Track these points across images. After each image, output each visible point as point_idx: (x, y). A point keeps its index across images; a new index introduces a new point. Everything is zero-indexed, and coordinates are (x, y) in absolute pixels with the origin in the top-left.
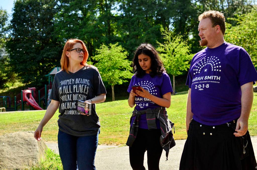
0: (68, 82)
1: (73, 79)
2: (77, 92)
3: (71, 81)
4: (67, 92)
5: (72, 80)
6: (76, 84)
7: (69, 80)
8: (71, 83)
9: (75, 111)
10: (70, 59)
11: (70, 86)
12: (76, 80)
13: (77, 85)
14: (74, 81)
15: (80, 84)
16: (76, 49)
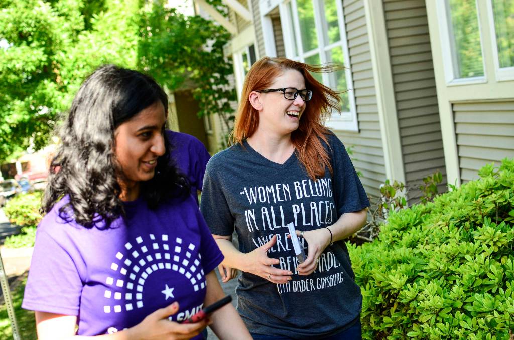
0: (271, 194)
1: (284, 186)
2: (304, 224)
3: (281, 191)
4: (275, 226)
5: (281, 186)
6: (298, 202)
7: (272, 187)
8: (282, 197)
9: (309, 281)
10: (261, 116)
11: (281, 207)
12: (296, 187)
13: (302, 204)
14: (288, 190)
15: (312, 199)
16: (284, 90)
